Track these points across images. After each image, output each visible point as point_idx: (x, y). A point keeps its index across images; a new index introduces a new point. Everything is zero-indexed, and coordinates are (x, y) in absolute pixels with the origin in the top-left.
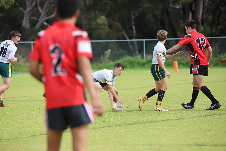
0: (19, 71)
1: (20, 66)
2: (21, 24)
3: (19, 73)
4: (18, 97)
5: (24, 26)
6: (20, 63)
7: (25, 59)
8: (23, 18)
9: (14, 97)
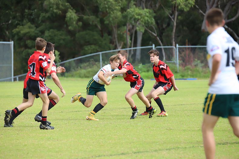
0: (197, 77)
1: (198, 71)
2: (200, 28)
3: (197, 78)
4: (195, 104)
5: (203, 30)
6: (198, 69)
7: (203, 64)
8: (202, 21)
9: (191, 104)
